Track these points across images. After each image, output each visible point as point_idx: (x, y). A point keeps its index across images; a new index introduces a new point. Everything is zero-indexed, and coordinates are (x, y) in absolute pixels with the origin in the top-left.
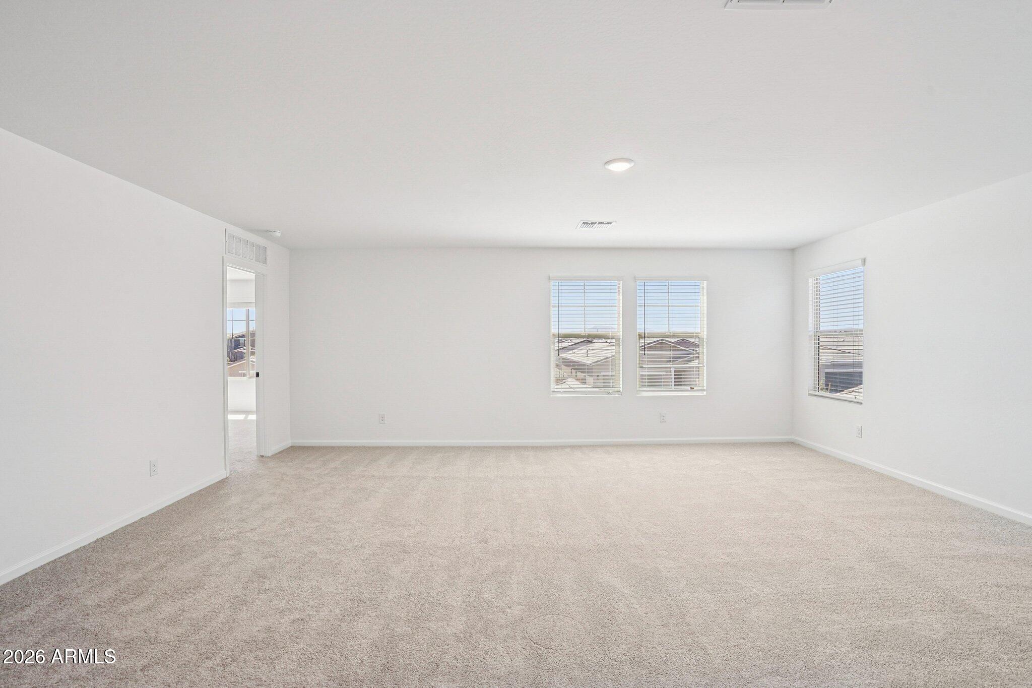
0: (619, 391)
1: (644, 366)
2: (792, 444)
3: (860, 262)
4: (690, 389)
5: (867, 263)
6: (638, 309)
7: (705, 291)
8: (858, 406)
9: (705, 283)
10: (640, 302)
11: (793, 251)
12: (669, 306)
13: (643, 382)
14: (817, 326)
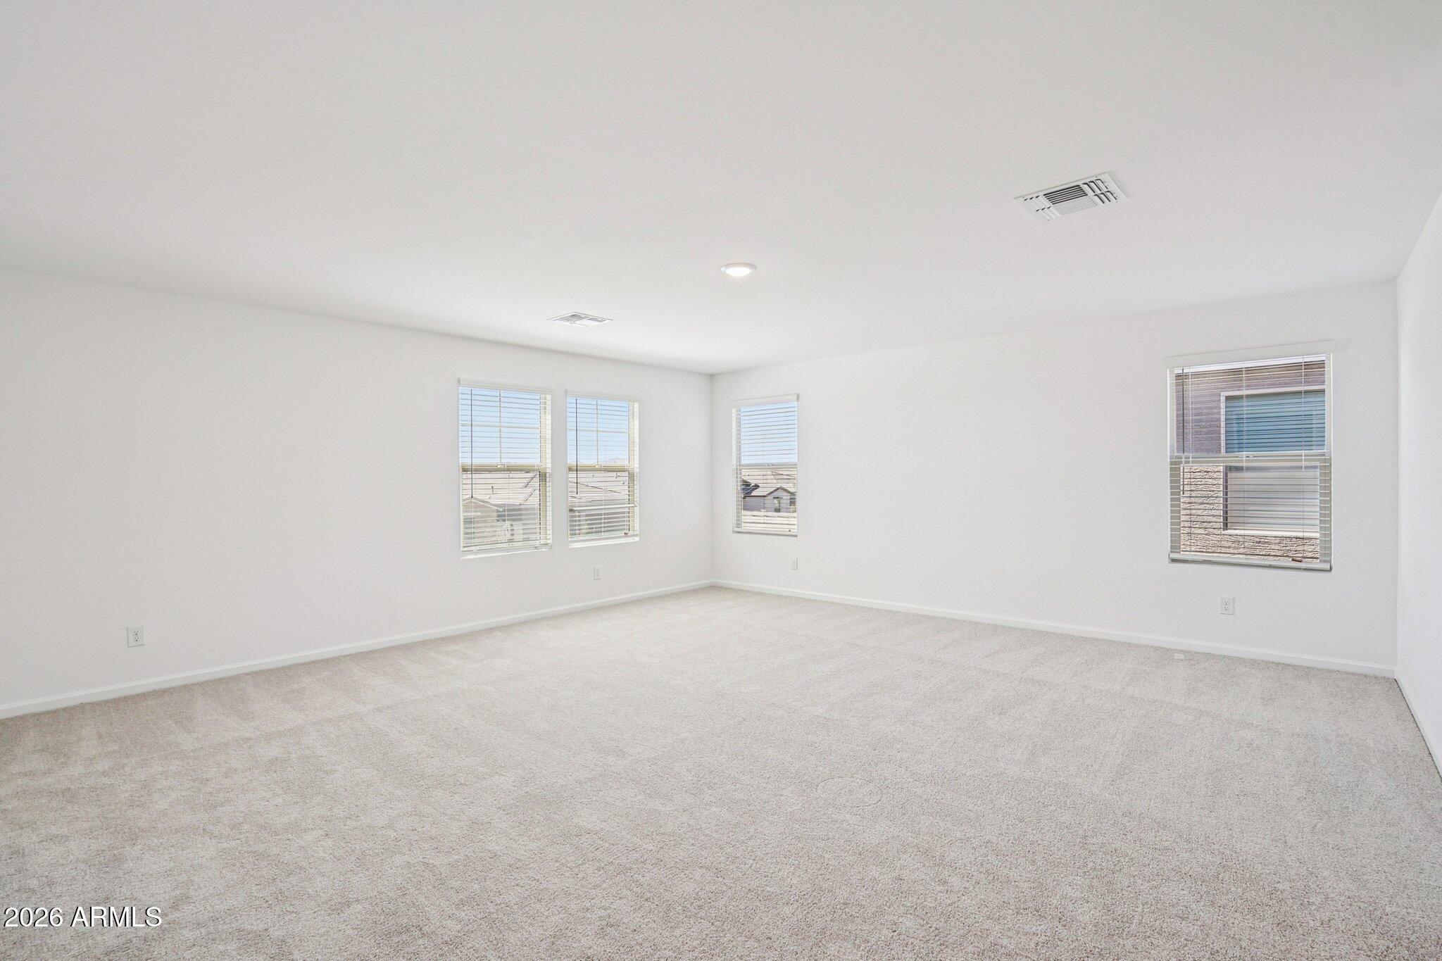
0: (547, 544)
1: (575, 509)
2: (714, 588)
3: (795, 397)
4: (623, 535)
5: (800, 399)
6: (568, 432)
7: (636, 414)
8: (793, 538)
9: (636, 405)
10: (571, 424)
11: (712, 377)
12: (598, 431)
13: (572, 530)
14: (739, 459)
